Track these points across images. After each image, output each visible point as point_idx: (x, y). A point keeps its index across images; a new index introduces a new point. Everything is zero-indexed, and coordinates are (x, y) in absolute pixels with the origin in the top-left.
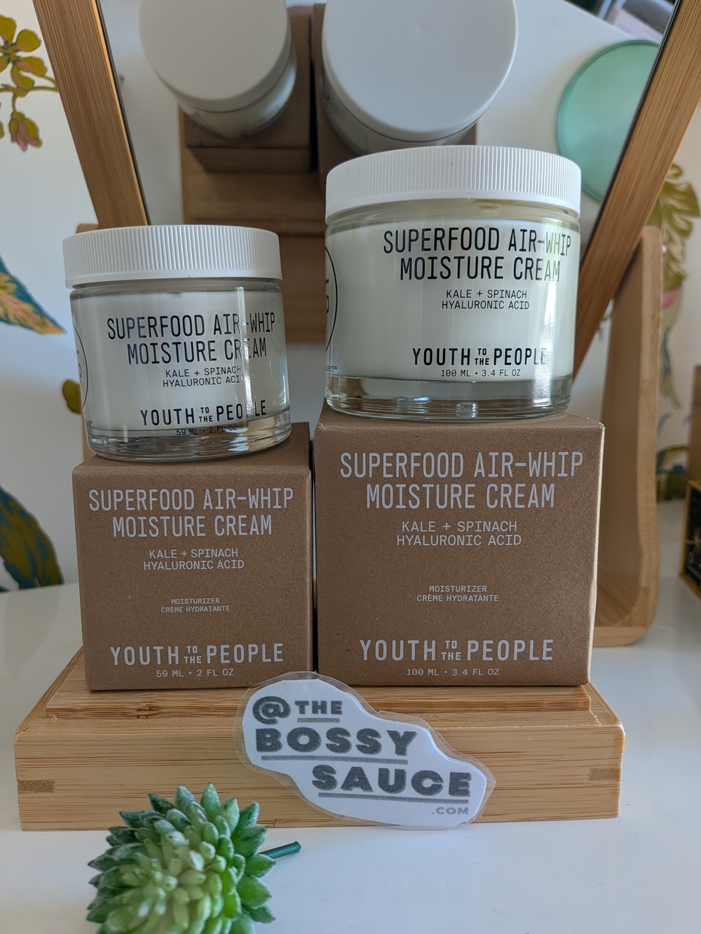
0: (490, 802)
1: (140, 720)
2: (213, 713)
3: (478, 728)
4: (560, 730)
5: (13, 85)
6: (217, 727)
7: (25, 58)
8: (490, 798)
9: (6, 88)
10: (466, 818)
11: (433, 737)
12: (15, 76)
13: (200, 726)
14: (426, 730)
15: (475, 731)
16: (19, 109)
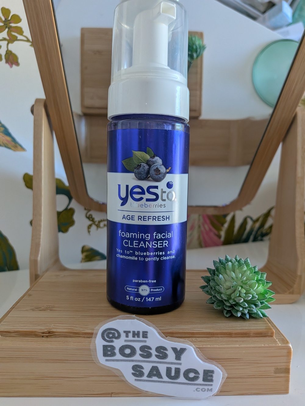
0: (224, 385)
1: (43, 338)
2: (81, 336)
3: (218, 346)
4: (259, 347)
5: (8, 38)
6: (83, 343)
7: (14, 27)
8: (224, 383)
9: (4, 39)
10: (211, 394)
11: (195, 351)
12: (9, 34)
13: (74, 342)
14: (191, 347)
15: (216, 348)
16: (10, 48)
